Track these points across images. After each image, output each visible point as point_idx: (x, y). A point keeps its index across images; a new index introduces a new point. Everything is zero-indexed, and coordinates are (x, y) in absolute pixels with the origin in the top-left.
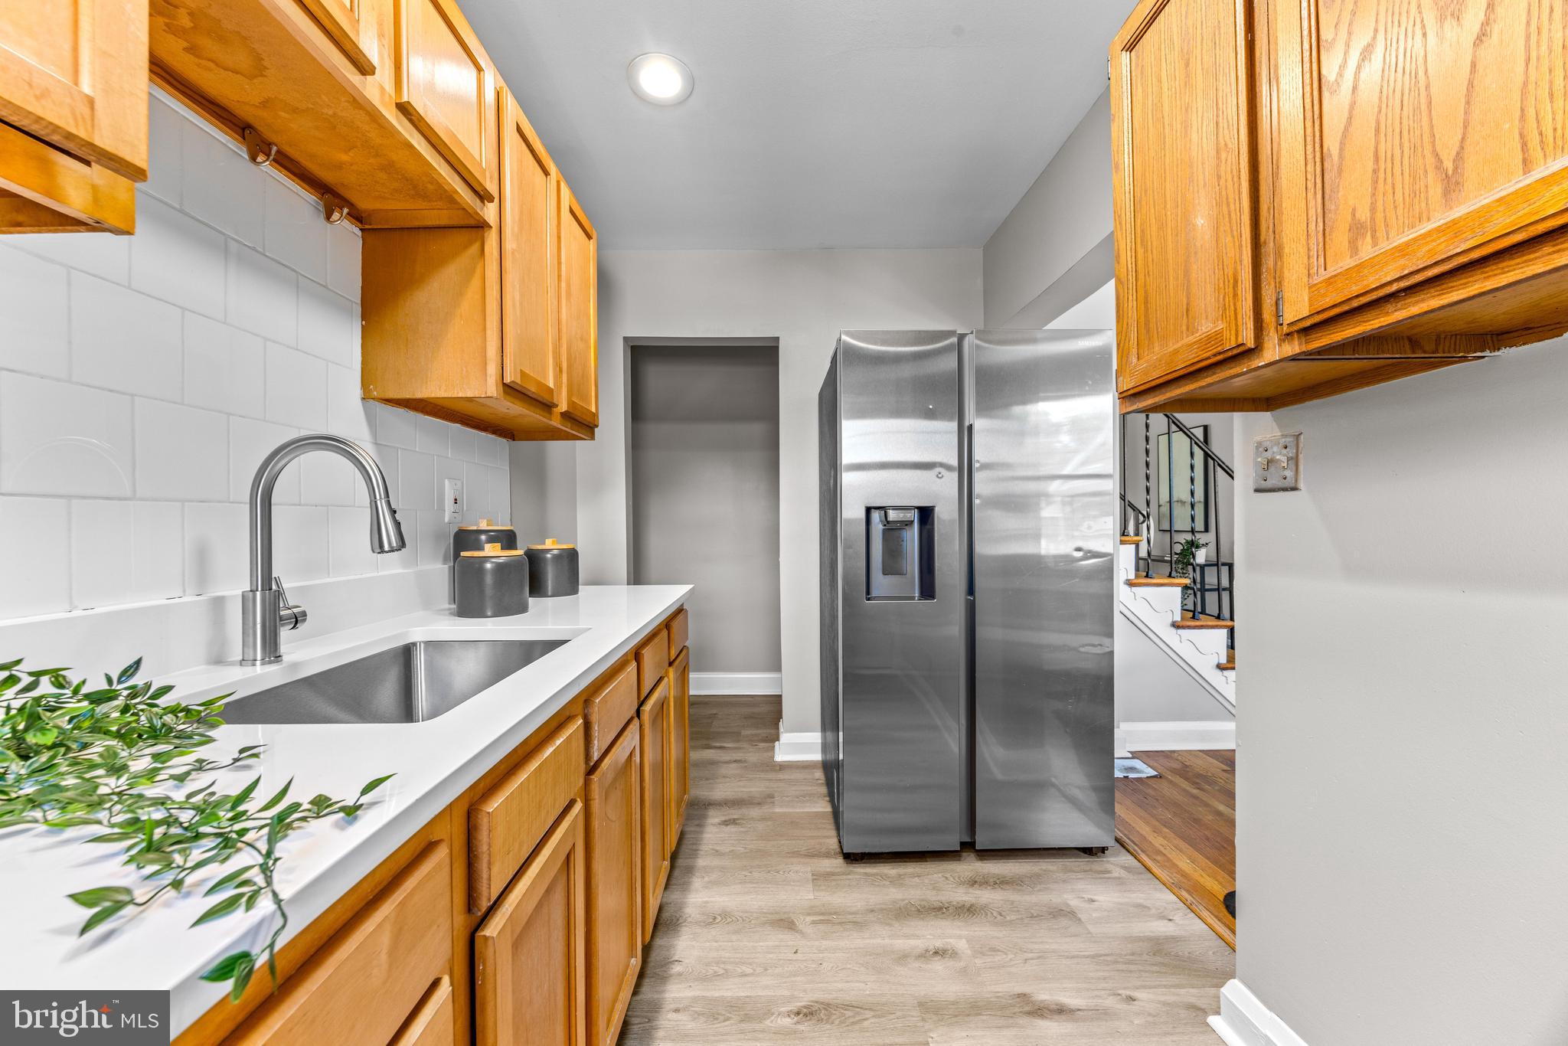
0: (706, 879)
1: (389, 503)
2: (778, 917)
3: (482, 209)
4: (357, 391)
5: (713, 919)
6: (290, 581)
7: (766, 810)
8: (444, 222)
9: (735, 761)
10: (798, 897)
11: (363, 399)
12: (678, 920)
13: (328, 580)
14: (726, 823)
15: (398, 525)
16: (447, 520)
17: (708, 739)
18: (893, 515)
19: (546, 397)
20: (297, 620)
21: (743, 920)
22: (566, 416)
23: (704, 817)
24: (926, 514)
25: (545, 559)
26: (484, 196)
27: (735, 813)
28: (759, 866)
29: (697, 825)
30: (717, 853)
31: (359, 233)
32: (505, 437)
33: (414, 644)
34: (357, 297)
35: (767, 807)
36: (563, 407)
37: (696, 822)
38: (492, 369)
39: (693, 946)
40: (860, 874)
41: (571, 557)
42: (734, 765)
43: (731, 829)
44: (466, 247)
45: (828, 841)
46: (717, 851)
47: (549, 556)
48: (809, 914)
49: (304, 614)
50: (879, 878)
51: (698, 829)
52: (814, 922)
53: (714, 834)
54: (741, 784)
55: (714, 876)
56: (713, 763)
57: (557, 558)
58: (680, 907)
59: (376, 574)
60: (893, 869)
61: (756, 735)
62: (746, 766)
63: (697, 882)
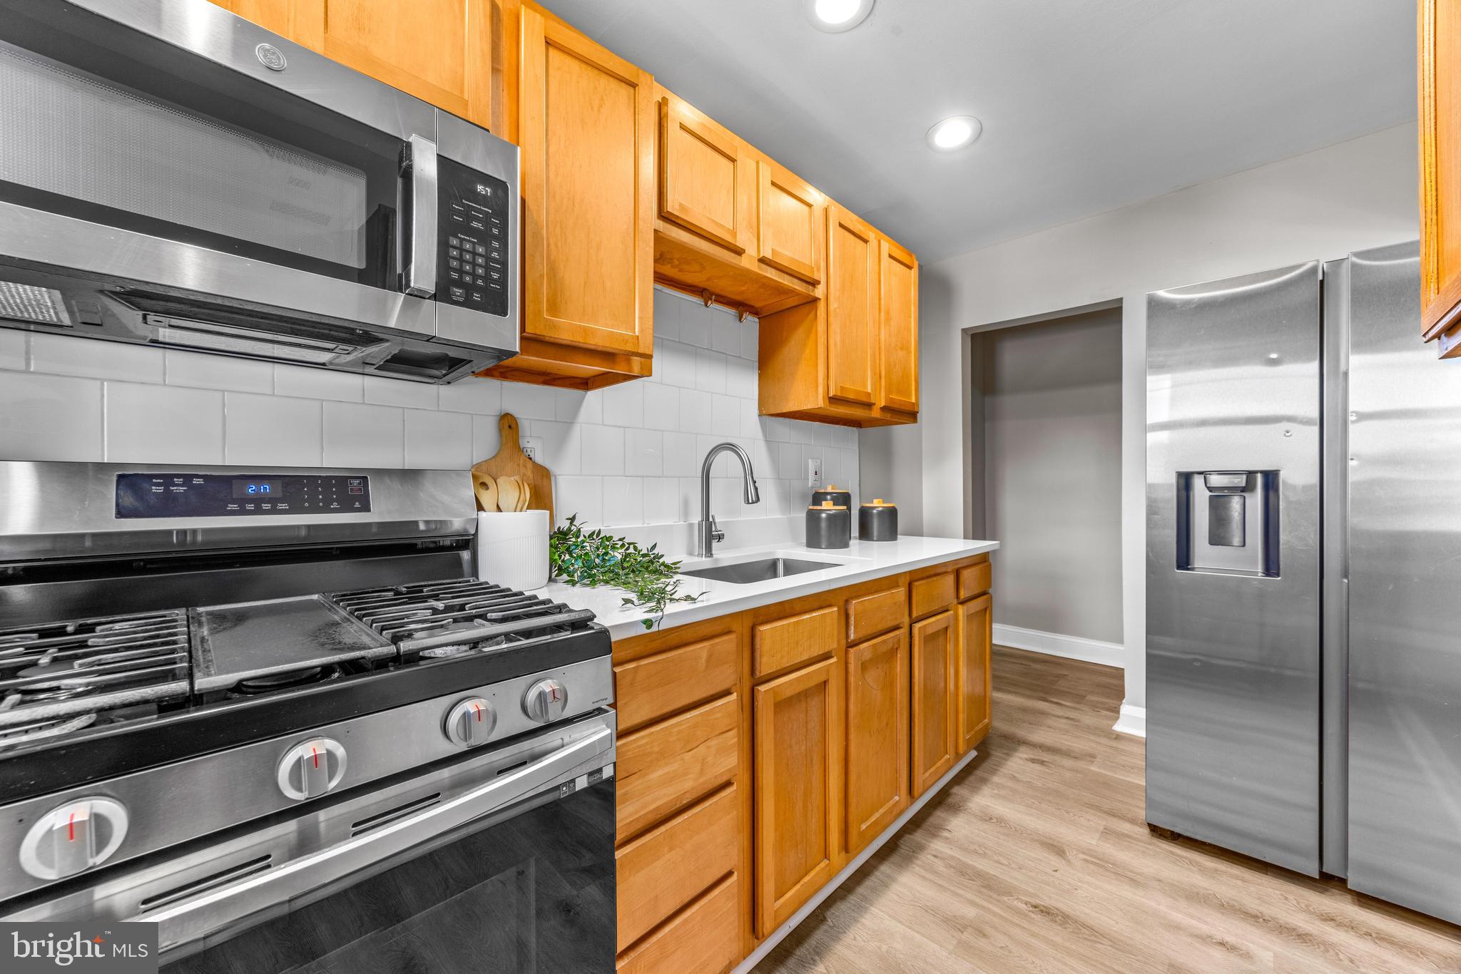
0: (996, 792)
1: (752, 477)
2: (1051, 842)
3: (813, 291)
4: (756, 412)
5: (987, 818)
6: (719, 517)
7: (1081, 764)
8: (796, 304)
9: (1067, 718)
10: (1080, 838)
11: (759, 416)
12: (960, 807)
13: (740, 519)
14: (1033, 761)
15: (756, 489)
16: (810, 485)
17: (1047, 693)
18: (1216, 480)
19: (864, 399)
20: (720, 537)
21: (1016, 830)
22: (884, 409)
23: (1015, 750)
24: (1271, 479)
25: (872, 514)
26: (814, 283)
27: (1045, 757)
28: (1050, 802)
29: (1006, 754)
30: (1014, 778)
31: (757, 320)
32: (854, 426)
33: (778, 559)
34: (756, 358)
35: (1085, 762)
36: (882, 403)
37: (1006, 751)
38: (821, 390)
39: (965, 827)
40: (1161, 848)
41: (892, 514)
42: (1064, 721)
43: (1037, 767)
44: (808, 314)
45: (1139, 810)
46: (1014, 777)
47: (875, 511)
48: (1084, 853)
49: (723, 535)
50: (1188, 862)
51: (1004, 756)
52: (1086, 860)
53: (1018, 764)
54: (1065, 737)
55: (1003, 792)
56: (1043, 713)
57: (880, 513)
58: (965, 800)
59: (765, 517)
60: (1212, 862)
61: (1102, 703)
62: (1077, 725)
63: (986, 790)
